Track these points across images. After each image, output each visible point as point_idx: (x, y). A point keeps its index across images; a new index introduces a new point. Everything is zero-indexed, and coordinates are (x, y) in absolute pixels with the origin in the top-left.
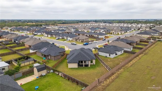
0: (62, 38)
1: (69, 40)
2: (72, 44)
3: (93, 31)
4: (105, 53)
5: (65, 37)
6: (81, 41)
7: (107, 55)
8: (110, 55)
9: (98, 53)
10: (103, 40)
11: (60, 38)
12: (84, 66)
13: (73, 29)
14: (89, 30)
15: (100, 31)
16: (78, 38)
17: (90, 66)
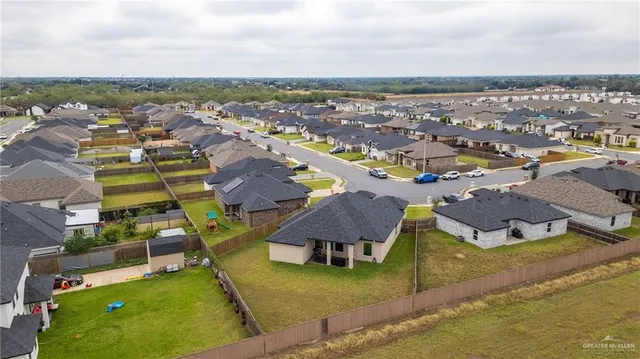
0: (354, 150)
1: (375, 158)
2: (371, 174)
3: (509, 128)
4: (458, 224)
5: (363, 145)
6: (414, 164)
7: (467, 232)
8: (476, 232)
9: (436, 219)
11: (348, 147)
13: (429, 115)
14: (496, 121)
15: (543, 127)
16: (407, 152)
17: (351, 266)
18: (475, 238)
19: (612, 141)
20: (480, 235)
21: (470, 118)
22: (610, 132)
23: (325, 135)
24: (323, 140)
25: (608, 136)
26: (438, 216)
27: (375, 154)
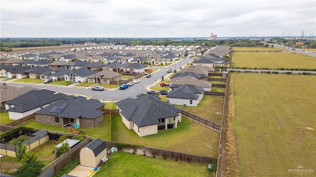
0: (59, 79)
1: (79, 82)
2: (93, 89)
3: (111, 62)
4: (181, 99)
5: (66, 76)
6: (109, 82)
7: (187, 102)
8: (191, 101)
9: (168, 100)
10: (147, 77)
11: (54, 78)
12: (166, 128)
13: (63, 58)
14: (104, 59)
15: (127, 60)
16: (101, 76)
18: (191, 103)
19: (155, 64)
20: (194, 101)
21: (90, 58)
22: (154, 60)
23: (27, 74)
24: (26, 76)
25: (153, 62)
26: (169, 99)
27: (79, 80)
